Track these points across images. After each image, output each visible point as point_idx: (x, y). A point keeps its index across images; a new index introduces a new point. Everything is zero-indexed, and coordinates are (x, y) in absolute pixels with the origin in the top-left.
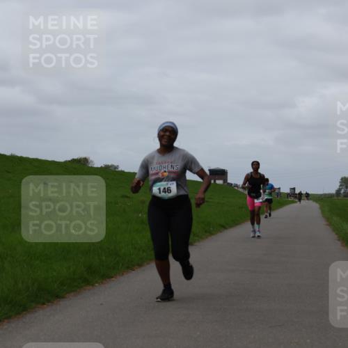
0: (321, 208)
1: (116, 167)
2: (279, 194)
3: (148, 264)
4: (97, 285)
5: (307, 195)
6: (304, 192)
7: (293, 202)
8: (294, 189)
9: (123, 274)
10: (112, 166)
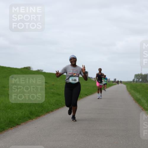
0: (127, 87)
1: (42, 71)
2: (109, 81)
3: (55, 110)
4: (34, 119)
5: (121, 82)
6: (119, 81)
7: (115, 85)
8: (115, 79)
9: (45, 115)
10: (41, 70)
